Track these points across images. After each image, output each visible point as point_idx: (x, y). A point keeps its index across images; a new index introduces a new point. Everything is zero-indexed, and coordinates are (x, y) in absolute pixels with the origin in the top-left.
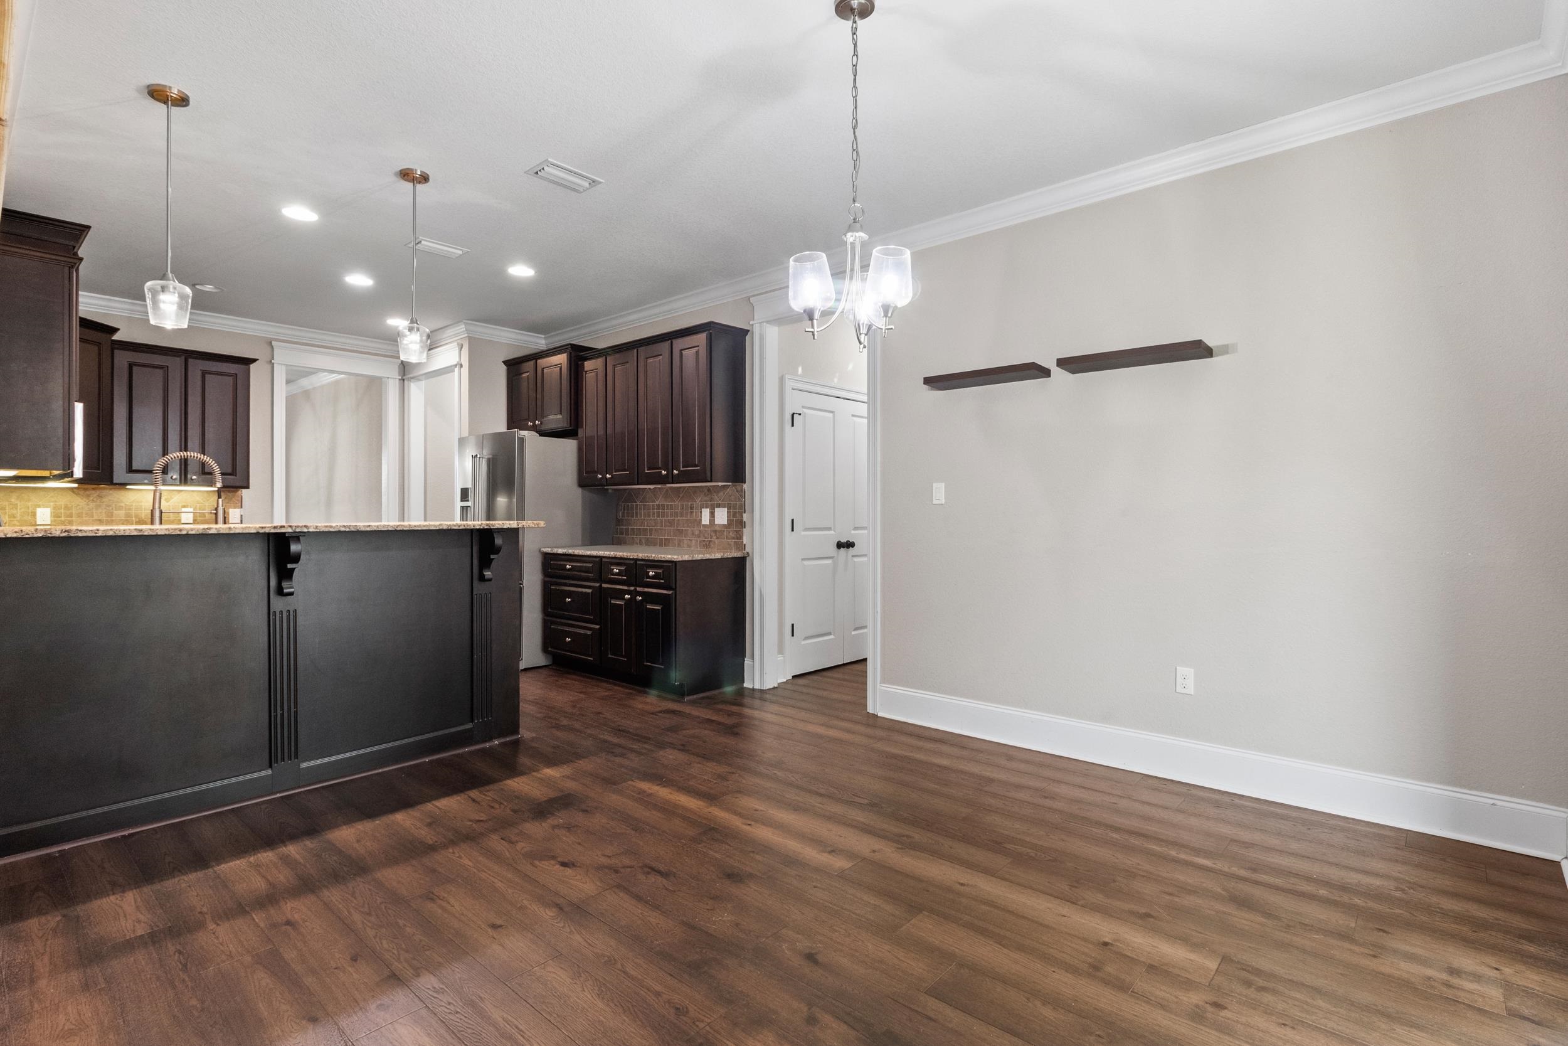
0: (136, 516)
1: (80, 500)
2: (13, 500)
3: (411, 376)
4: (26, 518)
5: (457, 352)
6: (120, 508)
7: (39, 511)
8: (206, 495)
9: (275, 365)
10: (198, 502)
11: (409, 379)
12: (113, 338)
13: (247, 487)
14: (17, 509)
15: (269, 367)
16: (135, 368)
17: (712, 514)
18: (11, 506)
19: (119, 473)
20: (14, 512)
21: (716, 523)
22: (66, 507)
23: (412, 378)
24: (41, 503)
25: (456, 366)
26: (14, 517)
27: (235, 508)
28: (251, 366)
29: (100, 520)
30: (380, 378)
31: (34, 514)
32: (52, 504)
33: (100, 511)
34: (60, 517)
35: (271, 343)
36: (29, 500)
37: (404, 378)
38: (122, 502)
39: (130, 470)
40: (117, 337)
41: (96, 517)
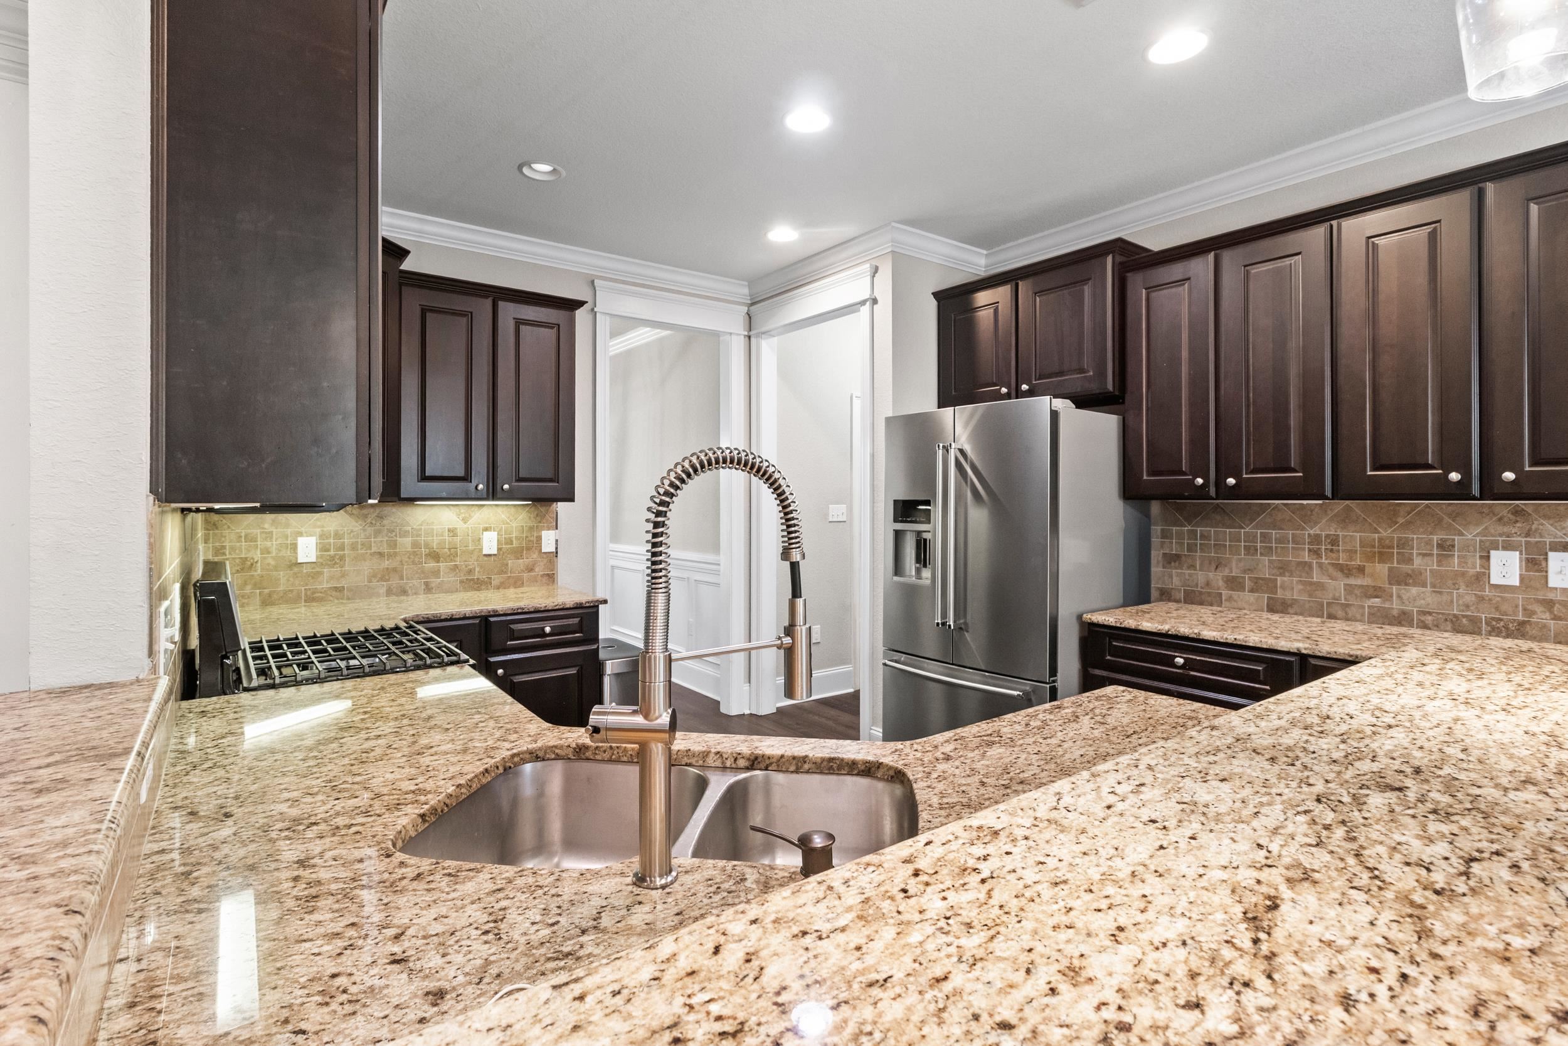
0: (427, 545)
1: (354, 523)
2: (266, 526)
3: (764, 329)
4: (283, 553)
5: (868, 279)
6: (405, 534)
7: (302, 542)
8: (513, 510)
9: (598, 315)
10: (504, 522)
11: (758, 335)
12: (402, 267)
13: (571, 499)
14: (271, 538)
15: (590, 317)
16: (428, 315)
17: (1535, 564)
18: (264, 536)
19: (409, 482)
20: (269, 544)
21: (1551, 584)
22: (337, 535)
23: (764, 333)
24: (303, 529)
25: (863, 303)
26: (269, 553)
27: (549, 529)
28: (577, 312)
29: (380, 553)
30: (716, 335)
31: (294, 547)
32: (318, 530)
33: (379, 539)
34: (328, 550)
35: (593, 282)
36: (287, 525)
37: (752, 333)
38: (408, 524)
39: (424, 478)
40: (407, 265)
41: (374, 549)
